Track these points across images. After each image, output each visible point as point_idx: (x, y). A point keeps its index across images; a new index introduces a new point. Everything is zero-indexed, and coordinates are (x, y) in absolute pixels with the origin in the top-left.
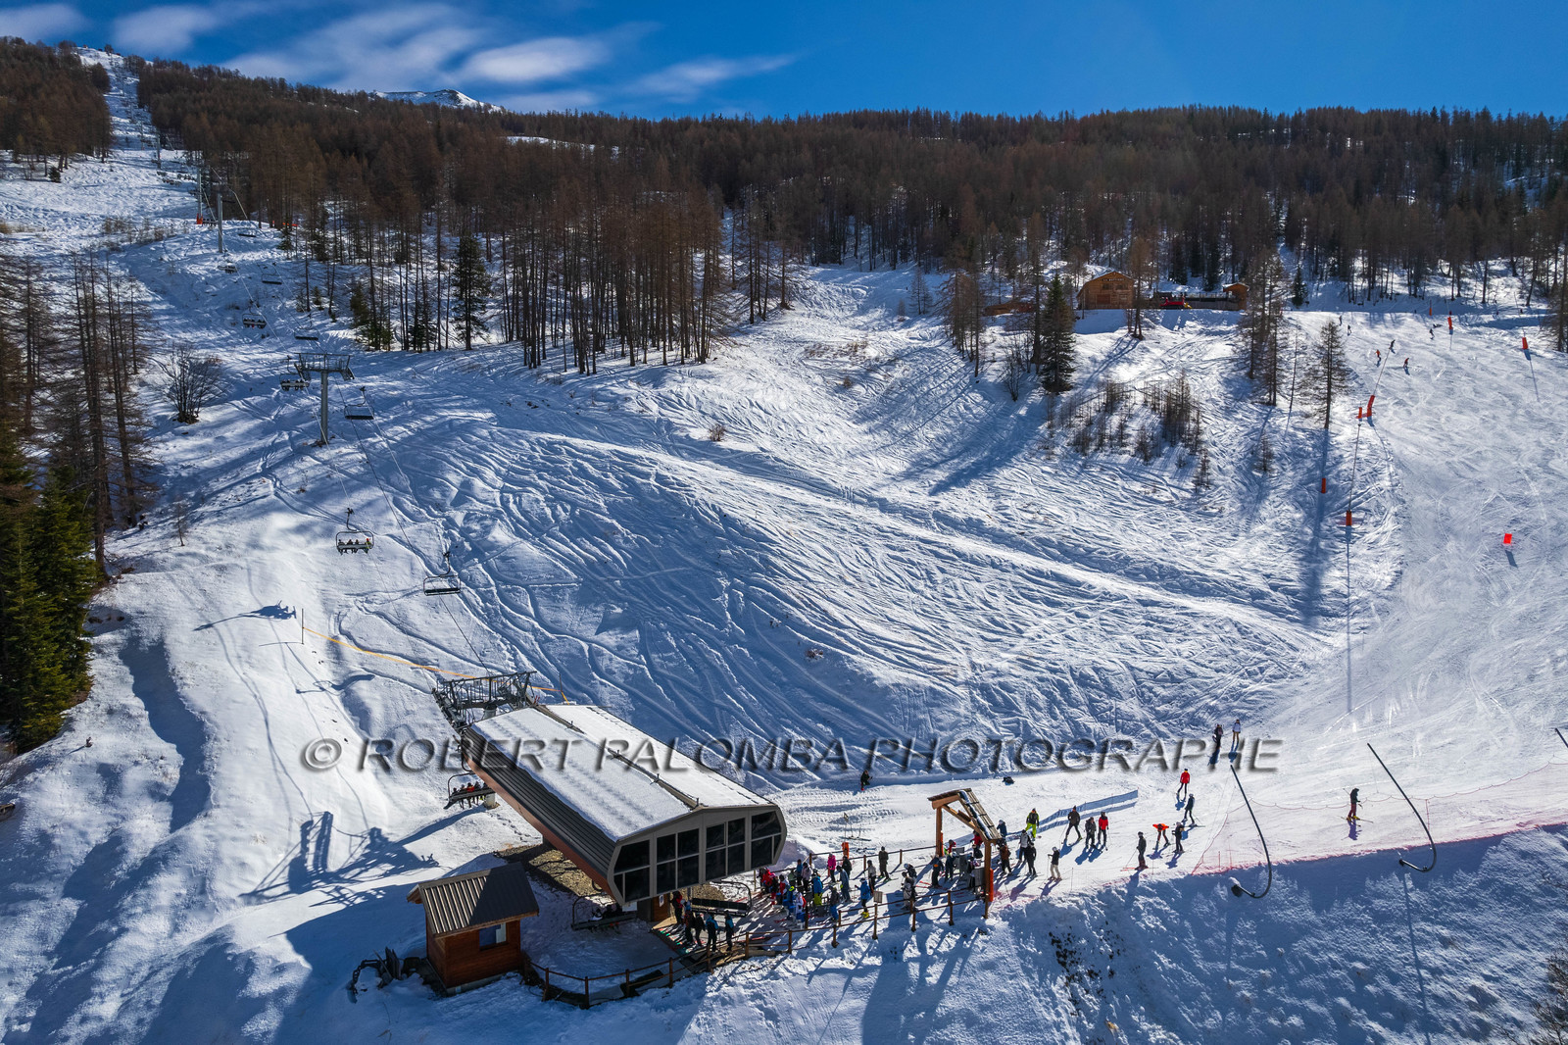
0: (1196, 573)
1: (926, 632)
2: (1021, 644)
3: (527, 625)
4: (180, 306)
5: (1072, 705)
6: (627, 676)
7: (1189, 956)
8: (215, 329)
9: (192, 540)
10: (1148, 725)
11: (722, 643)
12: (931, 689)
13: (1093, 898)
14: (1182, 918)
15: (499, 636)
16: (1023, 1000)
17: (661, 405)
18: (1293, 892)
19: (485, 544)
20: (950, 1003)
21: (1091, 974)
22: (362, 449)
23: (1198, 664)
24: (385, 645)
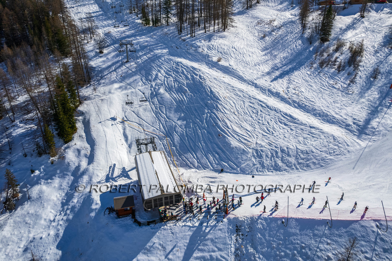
0: (333, 116)
1: (249, 131)
2: (272, 138)
3: (163, 117)
4: (105, 12)
5: (277, 158)
6: (181, 133)
7: (265, 235)
8: (111, 20)
9: (97, 91)
10: (295, 165)
11: (201, 128)
12: (243, 149)
13: (249, 218)
14: (267, 227)
15: (157, 119)
16: (225, 238)
17: (208, 49)
18: (296, 225)
19: (158, 93)
20: (209, 236)
21: (242, 235)
22: (136, 63)
23: (316, 149)
24: (134, 120)
